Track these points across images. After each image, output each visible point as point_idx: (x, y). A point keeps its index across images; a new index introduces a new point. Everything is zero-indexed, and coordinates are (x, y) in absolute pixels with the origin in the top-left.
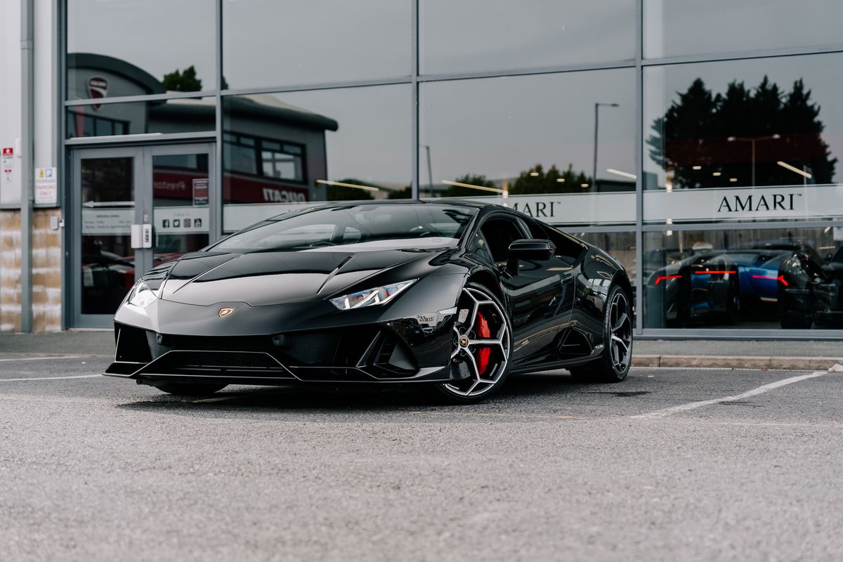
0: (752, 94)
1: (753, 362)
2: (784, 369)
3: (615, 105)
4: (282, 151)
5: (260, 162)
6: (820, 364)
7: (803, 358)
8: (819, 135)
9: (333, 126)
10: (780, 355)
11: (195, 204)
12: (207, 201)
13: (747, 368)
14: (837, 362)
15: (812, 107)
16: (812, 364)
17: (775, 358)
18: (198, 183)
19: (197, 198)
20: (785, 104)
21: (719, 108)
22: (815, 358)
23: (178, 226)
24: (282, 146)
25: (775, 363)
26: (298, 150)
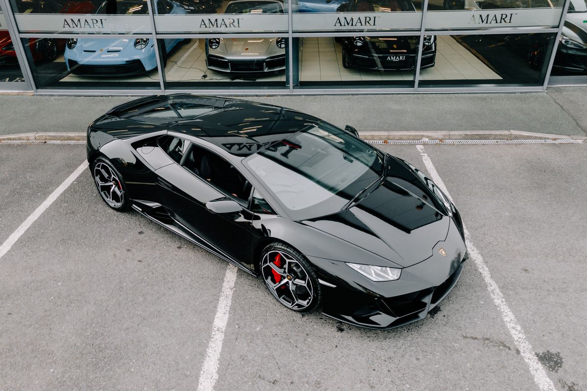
14: (424, 136)
16: (410, 137)
25: (391, 137)
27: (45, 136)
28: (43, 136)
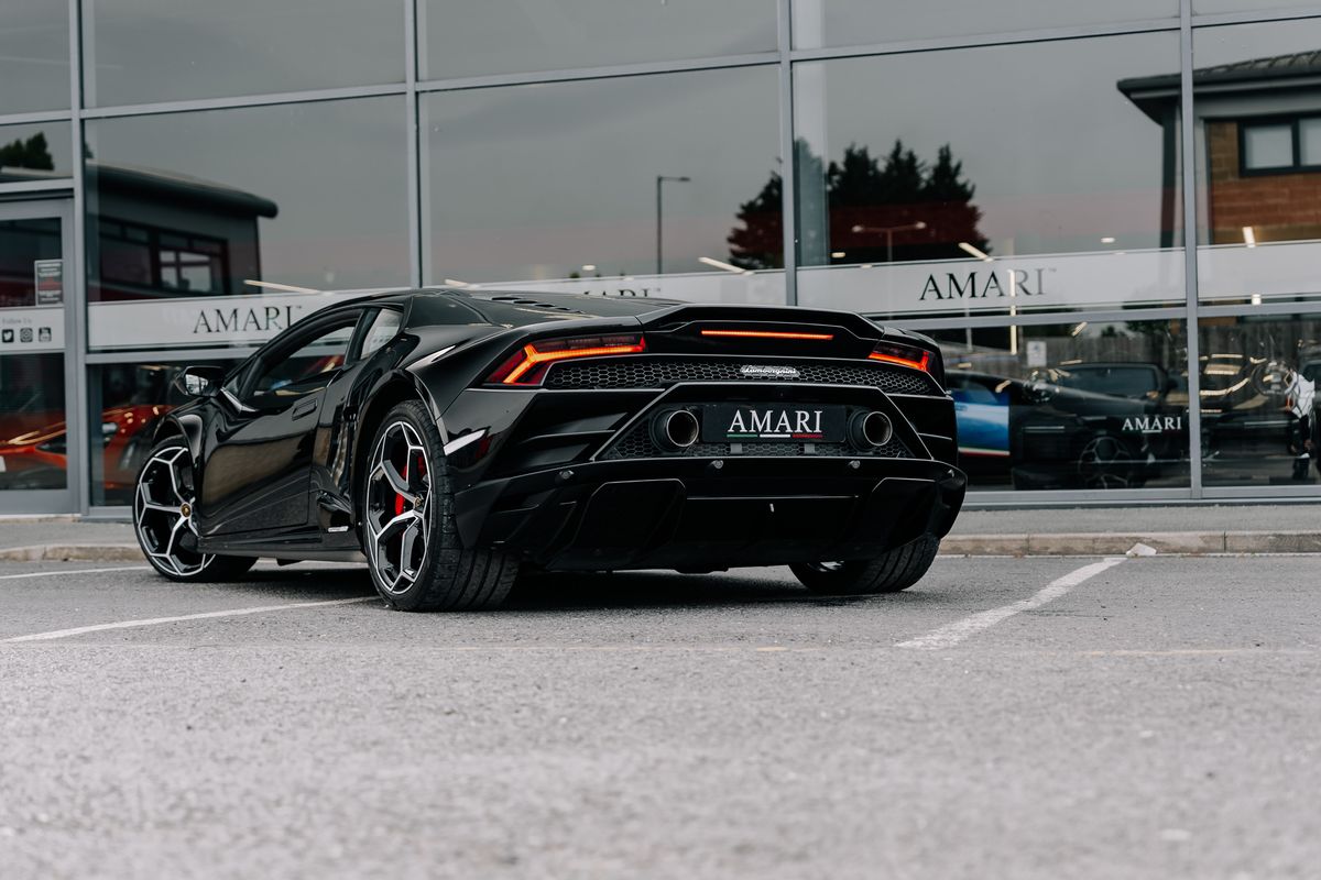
0: (882, 166)
1: (999, 544)
2: (1052, 554)
3: (684, 179)
4: (191, 250)
5: (157, 266)
6: (1111, 544)
7: (1081, 535)
8: (974, 226)
9: (271, 211)
10: (1040, 532)
11: (40, 303)
12: (61, 298)
13: (989, 554)
14: (1139, 540)
15: (964, 186)
16: (1097, 545)
17: (1035, 536)
18: (44, 268)
19: (42, 293)
20: (928, 182)
21: (836, 184)
22: (1101, 535)
23: (11, 340)
24: (191, 242)
25: (1036, 545)
26: (216, 248)
27: (70, 548)
28: (62, 549)
